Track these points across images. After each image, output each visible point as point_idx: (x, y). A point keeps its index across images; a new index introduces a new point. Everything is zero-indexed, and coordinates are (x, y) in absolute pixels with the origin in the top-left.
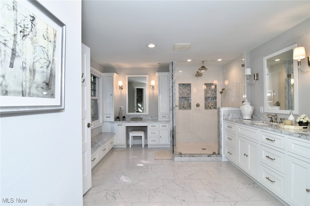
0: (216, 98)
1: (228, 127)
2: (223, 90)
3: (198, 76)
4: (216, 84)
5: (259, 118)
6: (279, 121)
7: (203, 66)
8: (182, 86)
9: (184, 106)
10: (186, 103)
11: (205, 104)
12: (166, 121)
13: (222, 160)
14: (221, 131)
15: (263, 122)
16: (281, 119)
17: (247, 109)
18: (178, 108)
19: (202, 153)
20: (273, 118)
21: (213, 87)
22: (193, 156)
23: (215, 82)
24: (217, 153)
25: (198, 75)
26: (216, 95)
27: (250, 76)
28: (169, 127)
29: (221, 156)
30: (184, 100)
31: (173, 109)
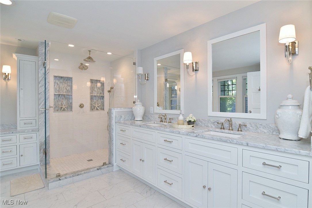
0: (103, 97)
1: (121, 130)
2: (112, 88)
3: (82, 69)
4: (104, 81)
5: (149, 118)
6: (168, 120)
7: (90, 57)
8: (59, 80)
9: (61, 107)
10: (64, 102)
11: (91, 104)
12: (33, 131)
13: (113, 169)
14: (113, 136)
15: (154, 122)
16: (170, 119)
17: (139, 110)
18: (52, 110)
19: (89, 167)
20: (163, 118)
21: (99, 85)
22: (78, 175)
23: (103, 79)
24: (107, 163)
25: (82, 67)
26: (103, 94)
27: (142, 75)
28: (38, 138)
29: (113, 165)
30: (62, 99)
31: (46, 111)
